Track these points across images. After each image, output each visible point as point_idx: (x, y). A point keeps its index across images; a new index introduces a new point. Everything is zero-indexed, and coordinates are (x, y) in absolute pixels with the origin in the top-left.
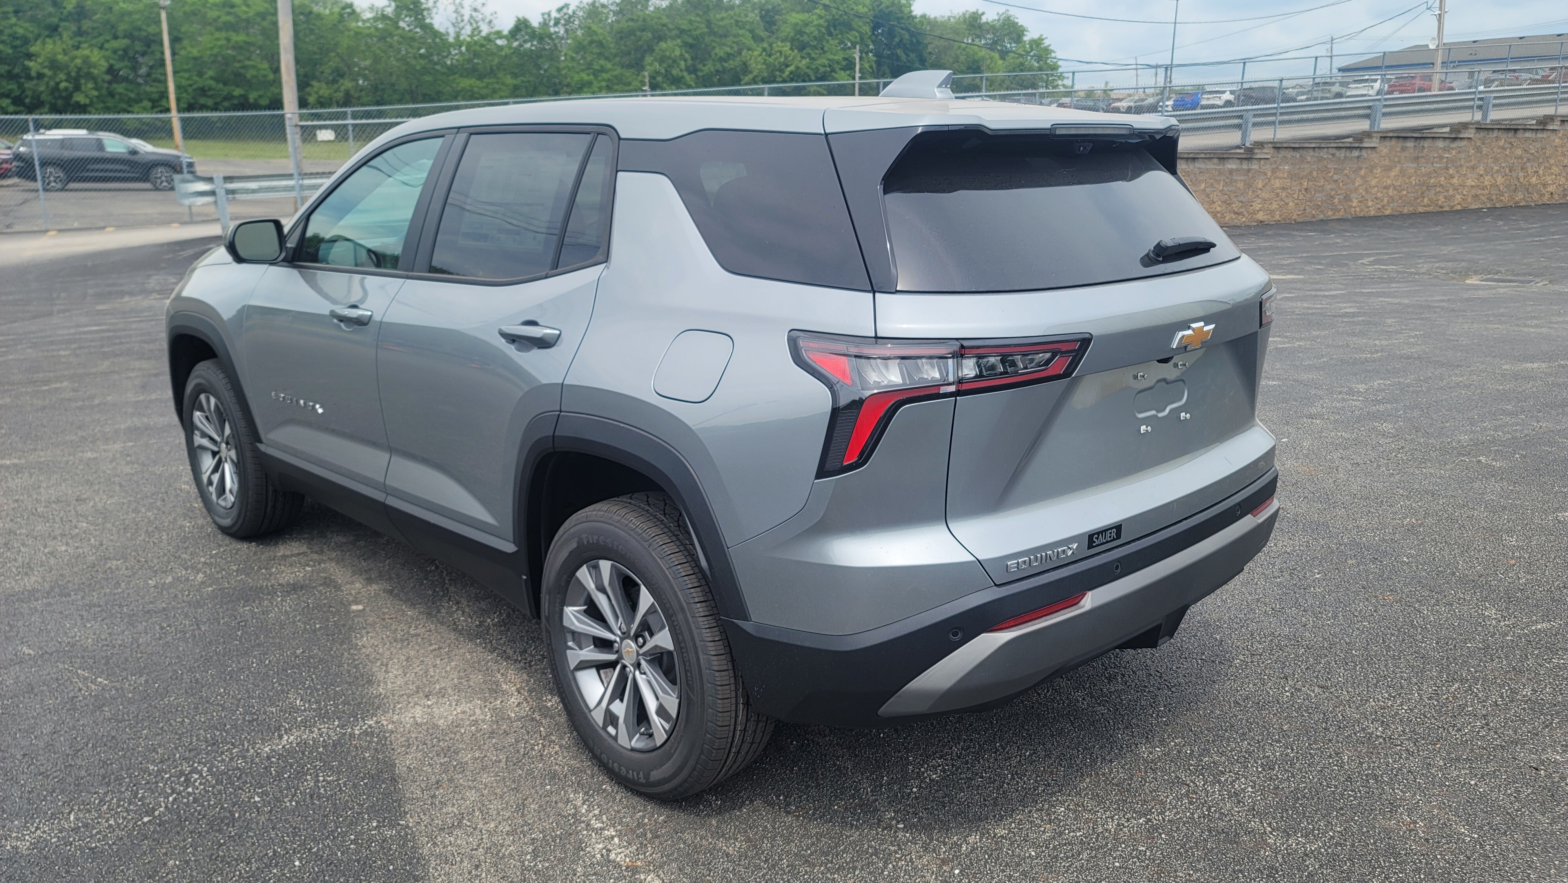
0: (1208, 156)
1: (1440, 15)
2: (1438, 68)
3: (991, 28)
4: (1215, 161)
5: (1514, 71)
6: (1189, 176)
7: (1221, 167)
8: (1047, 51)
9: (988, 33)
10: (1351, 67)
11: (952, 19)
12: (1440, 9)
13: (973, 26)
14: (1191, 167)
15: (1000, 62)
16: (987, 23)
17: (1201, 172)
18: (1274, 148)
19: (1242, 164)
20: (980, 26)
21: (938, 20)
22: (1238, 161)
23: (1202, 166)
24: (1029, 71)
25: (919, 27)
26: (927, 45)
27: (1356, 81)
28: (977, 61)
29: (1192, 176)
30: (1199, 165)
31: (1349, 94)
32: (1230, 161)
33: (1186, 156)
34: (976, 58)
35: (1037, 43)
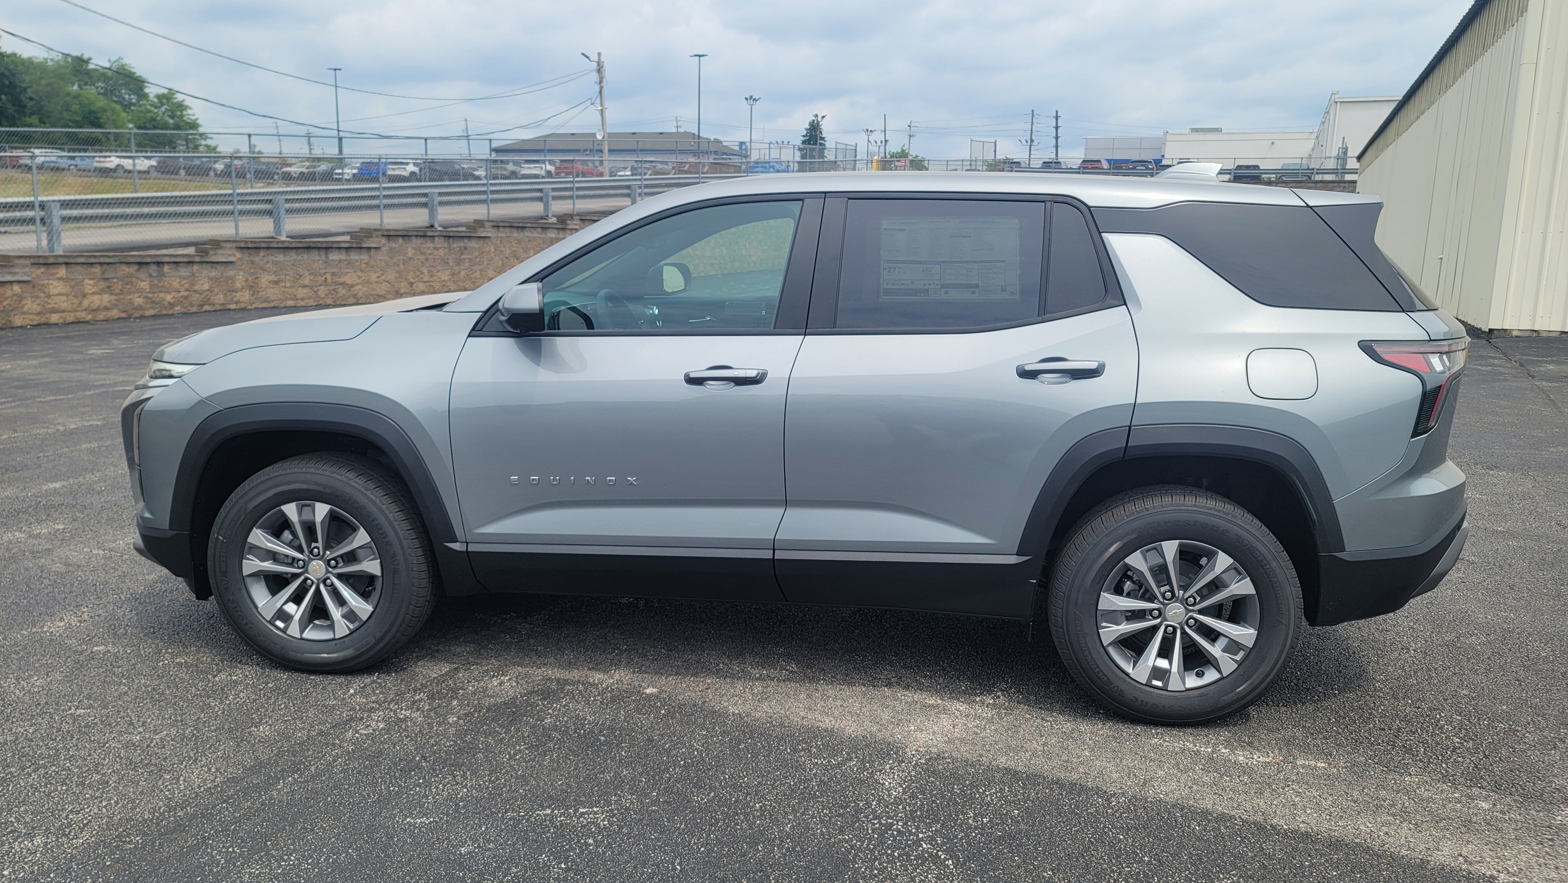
0: (533, 225)
1: (602, 110)
2: (606, 156)
3: (102, 75)
4: (539, 230)
5: (652, 162)
6: (520, 244)
7: (544, 236)
8: (181, 107)
9: (98, 81)
10: (503, 148)
11: (49, 61)
12: (601, 105)
13: (78, 71)
14: (522, 235)
15: (124, 115)
16: (96, 70)
17: (529, 241)
18: (581, 220)
19: (559, 233)
20: (88, 73)
21: (34, 59)
22: (556, 231)
23: (530, 235)
24: (162, 129)
25: (12, 67)
26: (25, 89)
27: (527, 162)
28: (95, 112)
29: (523, 244)
30: (527, 233)
31: (523, 172)
32: (550, 230)
33: (517, 225)
34: (94, 108)
35: (167, 98)
